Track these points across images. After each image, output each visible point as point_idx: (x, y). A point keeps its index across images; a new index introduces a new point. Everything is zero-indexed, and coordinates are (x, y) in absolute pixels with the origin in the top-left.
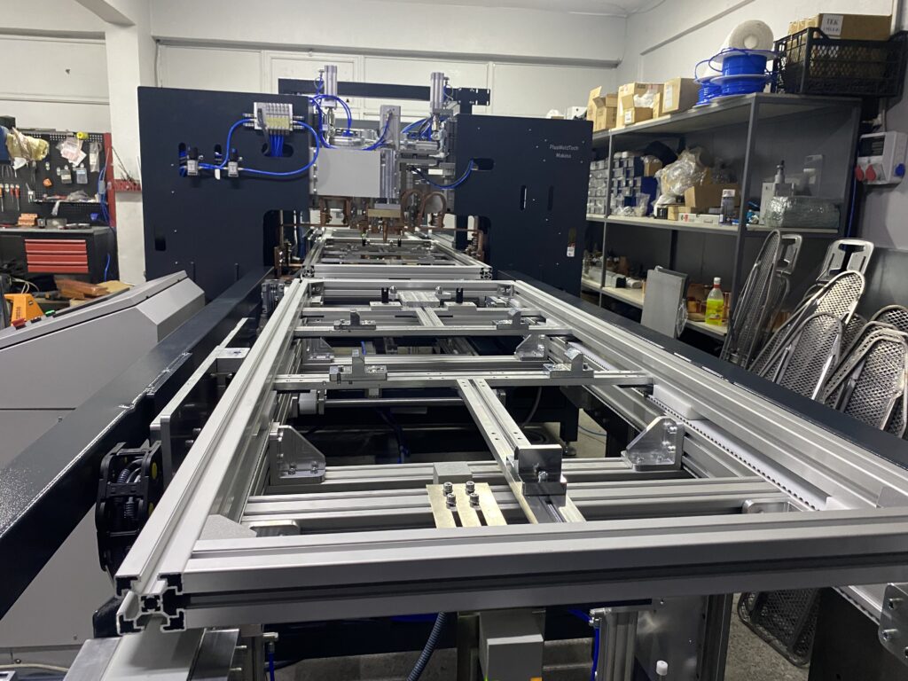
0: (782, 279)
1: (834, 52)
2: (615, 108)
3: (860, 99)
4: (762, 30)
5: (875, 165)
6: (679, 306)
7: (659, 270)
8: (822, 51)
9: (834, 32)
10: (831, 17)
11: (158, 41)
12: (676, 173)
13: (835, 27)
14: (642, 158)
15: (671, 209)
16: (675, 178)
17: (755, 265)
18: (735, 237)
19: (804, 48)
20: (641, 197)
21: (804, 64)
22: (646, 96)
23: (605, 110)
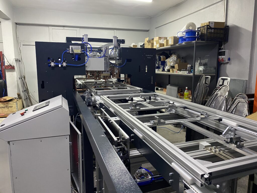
0: (206, 87)
1: (213, 31)
2: (153, 43)
3: (218, 42)
4: (193, 25)
5: (223, 58)
6: (177, 95)
7: (170, 85)
8: (210, 30)
9: (212, 26)
10: (212, 22)
11: (16, 24)
12: (171, 60)
13: (213, 25)
14: (161, 56)
15: (171, 70)
16: (171, 61)
17: (198, 84)
18: (192, 77)
19: (206, 30)
20: (161, 67)
21: (206, 33)
22: (161, 40)
23: (150, 44)
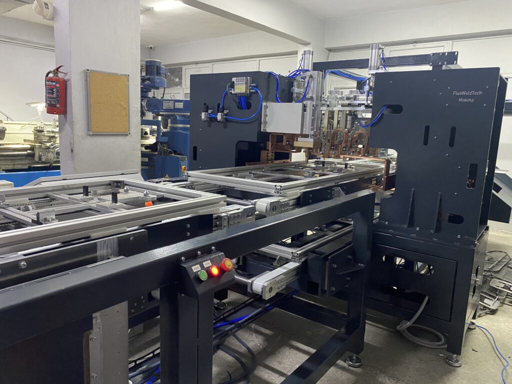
11: (330, 50)
